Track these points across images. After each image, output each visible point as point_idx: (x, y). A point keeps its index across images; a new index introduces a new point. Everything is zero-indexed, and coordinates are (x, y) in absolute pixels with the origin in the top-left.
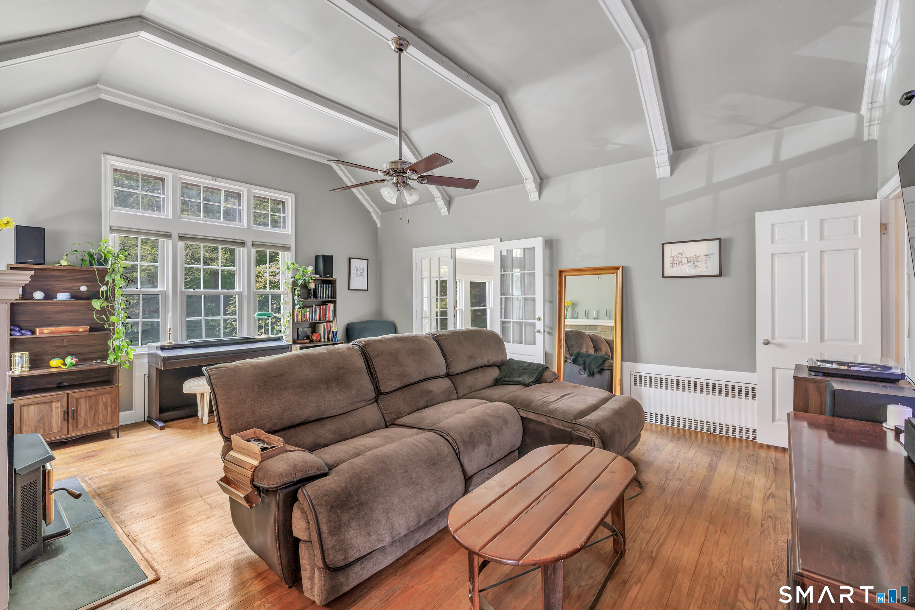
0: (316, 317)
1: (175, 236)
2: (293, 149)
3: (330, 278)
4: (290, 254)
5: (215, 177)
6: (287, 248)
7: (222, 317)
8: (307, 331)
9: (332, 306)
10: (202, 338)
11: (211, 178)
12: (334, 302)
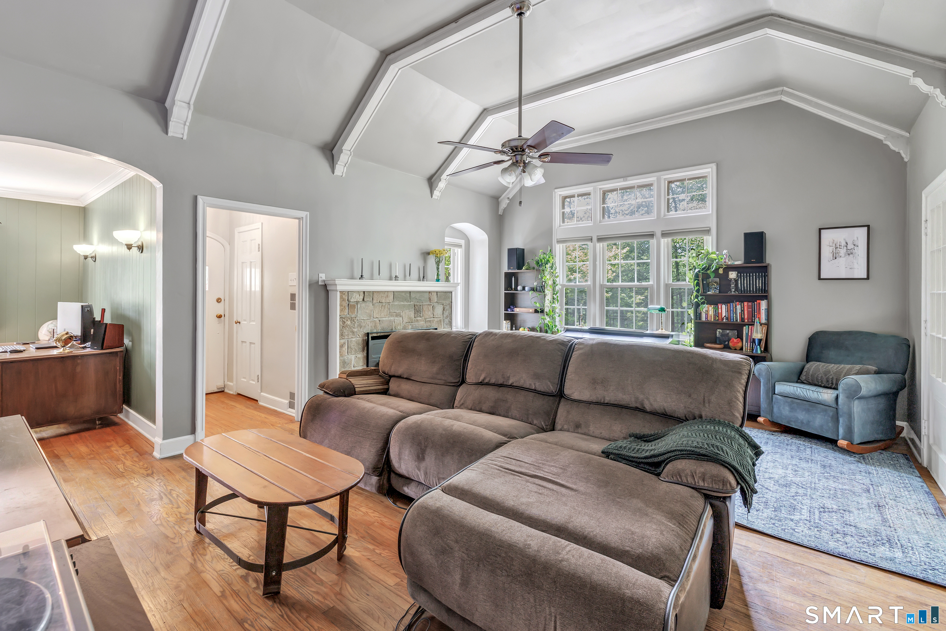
0: (736, 318)
1: (595, 239)
2: (708, 110)
3: (764, 265)
4: (709, 238)
5: (625, 177)
6: (707, 231)
7: (619, 309)
8: (730, 334)
9: (763, 304)
10: (617, 326)
11: (622, 179)
12: (766, 297)
